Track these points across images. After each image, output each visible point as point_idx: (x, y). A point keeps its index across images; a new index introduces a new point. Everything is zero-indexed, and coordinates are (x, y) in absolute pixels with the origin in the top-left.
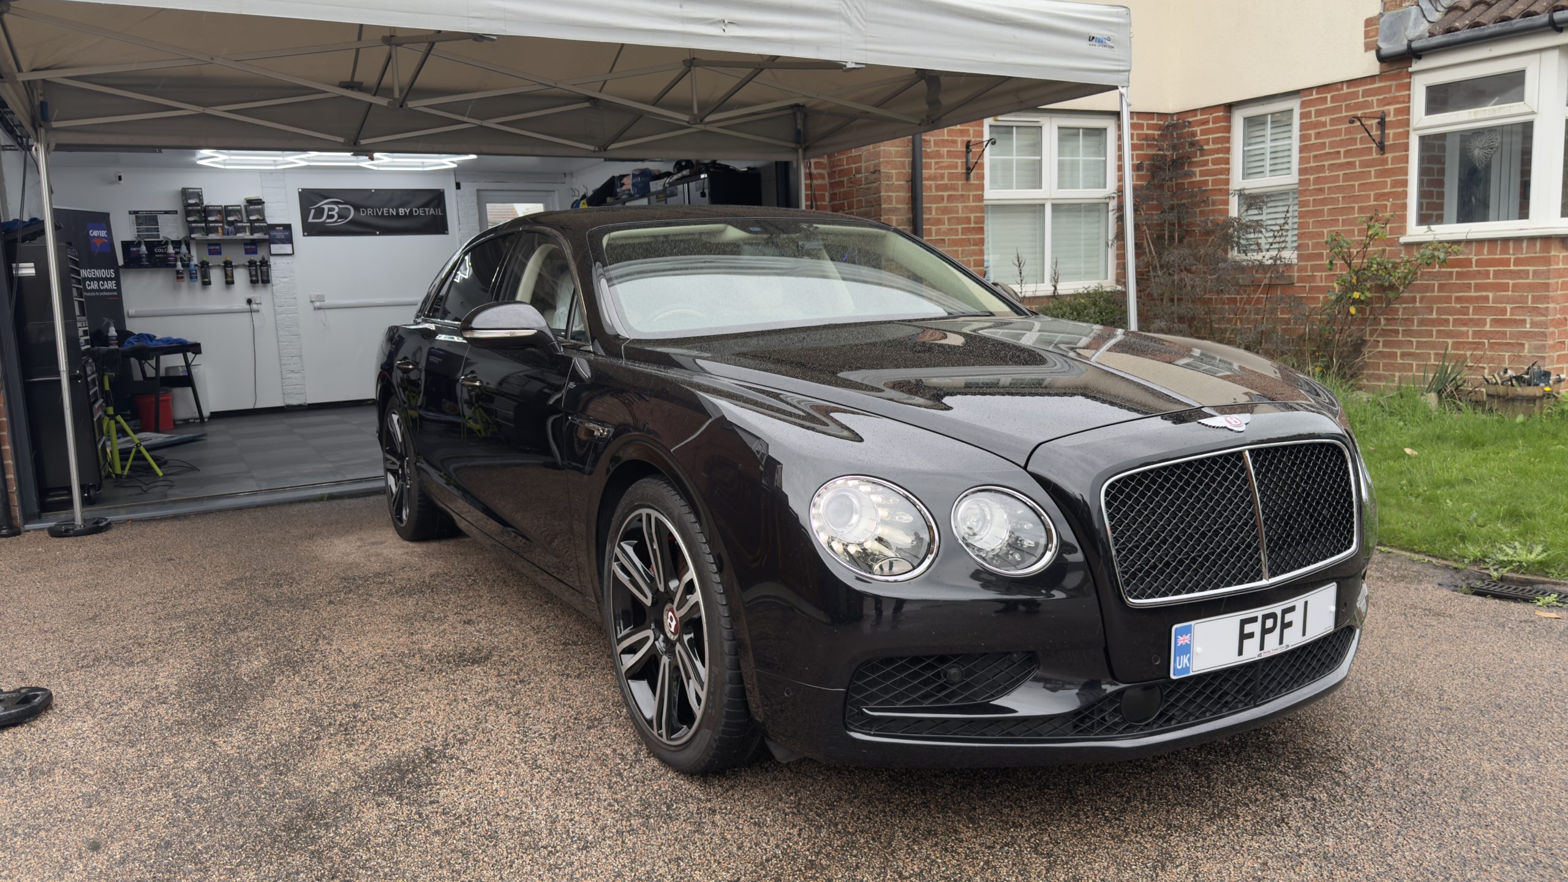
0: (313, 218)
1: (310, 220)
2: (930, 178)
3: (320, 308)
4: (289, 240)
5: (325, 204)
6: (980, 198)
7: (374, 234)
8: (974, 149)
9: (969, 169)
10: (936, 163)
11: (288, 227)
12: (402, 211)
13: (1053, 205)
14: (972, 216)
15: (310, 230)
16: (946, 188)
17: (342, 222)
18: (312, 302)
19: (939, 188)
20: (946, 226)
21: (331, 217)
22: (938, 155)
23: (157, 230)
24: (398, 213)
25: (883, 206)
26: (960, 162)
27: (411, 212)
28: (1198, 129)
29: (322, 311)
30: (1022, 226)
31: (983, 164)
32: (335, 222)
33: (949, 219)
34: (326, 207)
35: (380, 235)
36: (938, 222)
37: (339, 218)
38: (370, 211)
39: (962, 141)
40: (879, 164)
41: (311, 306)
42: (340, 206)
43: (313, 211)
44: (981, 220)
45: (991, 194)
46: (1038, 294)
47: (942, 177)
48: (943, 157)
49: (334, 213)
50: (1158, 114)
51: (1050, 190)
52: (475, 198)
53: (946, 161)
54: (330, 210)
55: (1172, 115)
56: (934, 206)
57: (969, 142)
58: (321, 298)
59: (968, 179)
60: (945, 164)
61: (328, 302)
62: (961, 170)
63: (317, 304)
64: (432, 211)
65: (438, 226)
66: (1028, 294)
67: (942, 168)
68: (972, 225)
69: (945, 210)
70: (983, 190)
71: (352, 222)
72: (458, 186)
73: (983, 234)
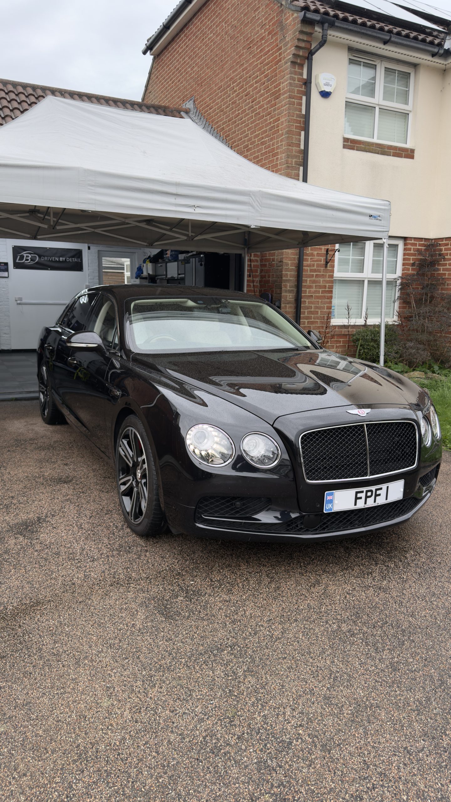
0: (19, 260)
1: (17, 261)
2: (307, 266)
3: (20, 304)
4: (7, 270)
5: (25, 254)
6: (332, 276)
7: (47, 269)
8: (330, 253)
9: (327, 263)
10: (311, 259)
11: (6, 264)
12: (61, 259)
13: (368, 281)
14: (327, 285)
15: (17, 266)
16: (315, 271)
17: (32, 263)
18: (16, 300)
19: (311, 271)
20: (314, 289)
21: (27, 260)
22: (312, 255)
24: (59, 259)
25: (283, 278)
26: (323, 258)
27: (66, 260)
28: (443, 248)
29: (20, 305)
30: (353, 290)
31: (334, 260)
32: (29, 263)
33: (316, 286)
34: (25, 255)
35: (51, 270)
36: (310, 287)
37: (31, 261)
38: (46, 258)
39: (325, 249)
40: (282, 258)
41: (15, 303)
42: (32, 255)
43: (19, 257)
44: (331, 287)
45: (337, 274)
46: (357, 324)
47: (313, 265)
48: (315, 256)
49: (29, 258)
50: (425, 239)
51: (368, 274)
52: (97, 255)
53: (316, 258)
54: (27, 256)
55: (432, 239)
56: (308, 279)
57: (328, 249)
58: (21, 299)
59: (326, 266)
60: (315, 259)
61: (24, 301)
62: (323, 262)
63: (19, 302)
64: (76, 260)
65: (78, 267)
66: (352, 324)
67: (313, 261)
68: (327, 289)
69: (314, 282)
70: (333, 272)
71: (37, 263)
72: (89, 248)
73: (332, 294)
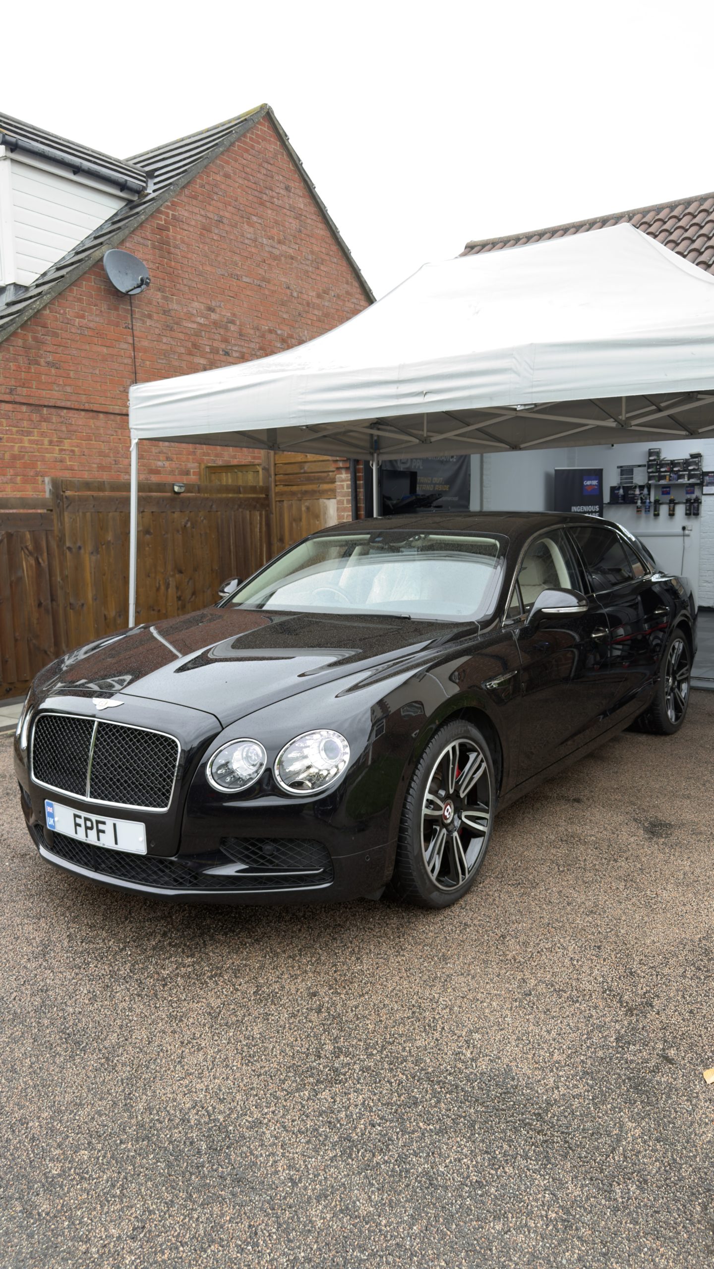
23: (632, 478)
